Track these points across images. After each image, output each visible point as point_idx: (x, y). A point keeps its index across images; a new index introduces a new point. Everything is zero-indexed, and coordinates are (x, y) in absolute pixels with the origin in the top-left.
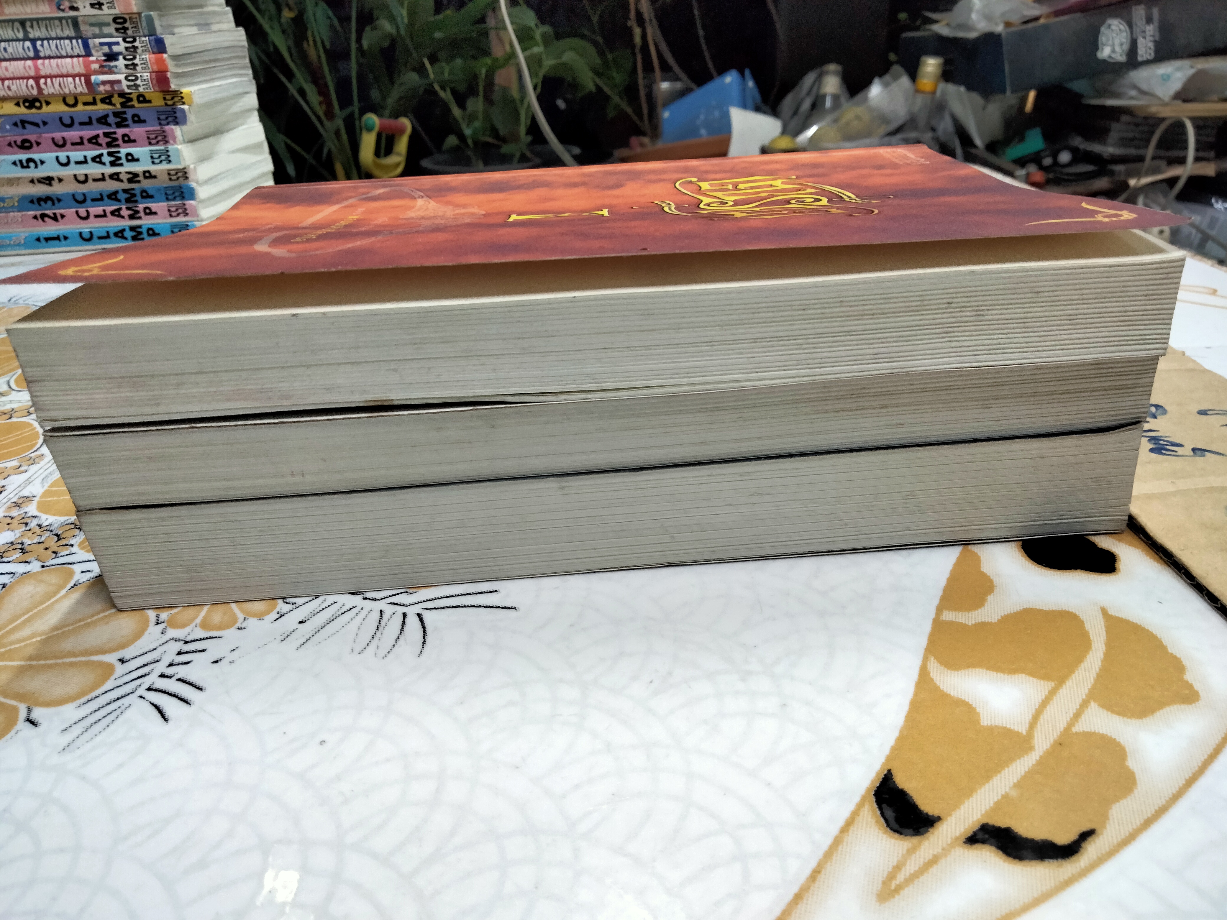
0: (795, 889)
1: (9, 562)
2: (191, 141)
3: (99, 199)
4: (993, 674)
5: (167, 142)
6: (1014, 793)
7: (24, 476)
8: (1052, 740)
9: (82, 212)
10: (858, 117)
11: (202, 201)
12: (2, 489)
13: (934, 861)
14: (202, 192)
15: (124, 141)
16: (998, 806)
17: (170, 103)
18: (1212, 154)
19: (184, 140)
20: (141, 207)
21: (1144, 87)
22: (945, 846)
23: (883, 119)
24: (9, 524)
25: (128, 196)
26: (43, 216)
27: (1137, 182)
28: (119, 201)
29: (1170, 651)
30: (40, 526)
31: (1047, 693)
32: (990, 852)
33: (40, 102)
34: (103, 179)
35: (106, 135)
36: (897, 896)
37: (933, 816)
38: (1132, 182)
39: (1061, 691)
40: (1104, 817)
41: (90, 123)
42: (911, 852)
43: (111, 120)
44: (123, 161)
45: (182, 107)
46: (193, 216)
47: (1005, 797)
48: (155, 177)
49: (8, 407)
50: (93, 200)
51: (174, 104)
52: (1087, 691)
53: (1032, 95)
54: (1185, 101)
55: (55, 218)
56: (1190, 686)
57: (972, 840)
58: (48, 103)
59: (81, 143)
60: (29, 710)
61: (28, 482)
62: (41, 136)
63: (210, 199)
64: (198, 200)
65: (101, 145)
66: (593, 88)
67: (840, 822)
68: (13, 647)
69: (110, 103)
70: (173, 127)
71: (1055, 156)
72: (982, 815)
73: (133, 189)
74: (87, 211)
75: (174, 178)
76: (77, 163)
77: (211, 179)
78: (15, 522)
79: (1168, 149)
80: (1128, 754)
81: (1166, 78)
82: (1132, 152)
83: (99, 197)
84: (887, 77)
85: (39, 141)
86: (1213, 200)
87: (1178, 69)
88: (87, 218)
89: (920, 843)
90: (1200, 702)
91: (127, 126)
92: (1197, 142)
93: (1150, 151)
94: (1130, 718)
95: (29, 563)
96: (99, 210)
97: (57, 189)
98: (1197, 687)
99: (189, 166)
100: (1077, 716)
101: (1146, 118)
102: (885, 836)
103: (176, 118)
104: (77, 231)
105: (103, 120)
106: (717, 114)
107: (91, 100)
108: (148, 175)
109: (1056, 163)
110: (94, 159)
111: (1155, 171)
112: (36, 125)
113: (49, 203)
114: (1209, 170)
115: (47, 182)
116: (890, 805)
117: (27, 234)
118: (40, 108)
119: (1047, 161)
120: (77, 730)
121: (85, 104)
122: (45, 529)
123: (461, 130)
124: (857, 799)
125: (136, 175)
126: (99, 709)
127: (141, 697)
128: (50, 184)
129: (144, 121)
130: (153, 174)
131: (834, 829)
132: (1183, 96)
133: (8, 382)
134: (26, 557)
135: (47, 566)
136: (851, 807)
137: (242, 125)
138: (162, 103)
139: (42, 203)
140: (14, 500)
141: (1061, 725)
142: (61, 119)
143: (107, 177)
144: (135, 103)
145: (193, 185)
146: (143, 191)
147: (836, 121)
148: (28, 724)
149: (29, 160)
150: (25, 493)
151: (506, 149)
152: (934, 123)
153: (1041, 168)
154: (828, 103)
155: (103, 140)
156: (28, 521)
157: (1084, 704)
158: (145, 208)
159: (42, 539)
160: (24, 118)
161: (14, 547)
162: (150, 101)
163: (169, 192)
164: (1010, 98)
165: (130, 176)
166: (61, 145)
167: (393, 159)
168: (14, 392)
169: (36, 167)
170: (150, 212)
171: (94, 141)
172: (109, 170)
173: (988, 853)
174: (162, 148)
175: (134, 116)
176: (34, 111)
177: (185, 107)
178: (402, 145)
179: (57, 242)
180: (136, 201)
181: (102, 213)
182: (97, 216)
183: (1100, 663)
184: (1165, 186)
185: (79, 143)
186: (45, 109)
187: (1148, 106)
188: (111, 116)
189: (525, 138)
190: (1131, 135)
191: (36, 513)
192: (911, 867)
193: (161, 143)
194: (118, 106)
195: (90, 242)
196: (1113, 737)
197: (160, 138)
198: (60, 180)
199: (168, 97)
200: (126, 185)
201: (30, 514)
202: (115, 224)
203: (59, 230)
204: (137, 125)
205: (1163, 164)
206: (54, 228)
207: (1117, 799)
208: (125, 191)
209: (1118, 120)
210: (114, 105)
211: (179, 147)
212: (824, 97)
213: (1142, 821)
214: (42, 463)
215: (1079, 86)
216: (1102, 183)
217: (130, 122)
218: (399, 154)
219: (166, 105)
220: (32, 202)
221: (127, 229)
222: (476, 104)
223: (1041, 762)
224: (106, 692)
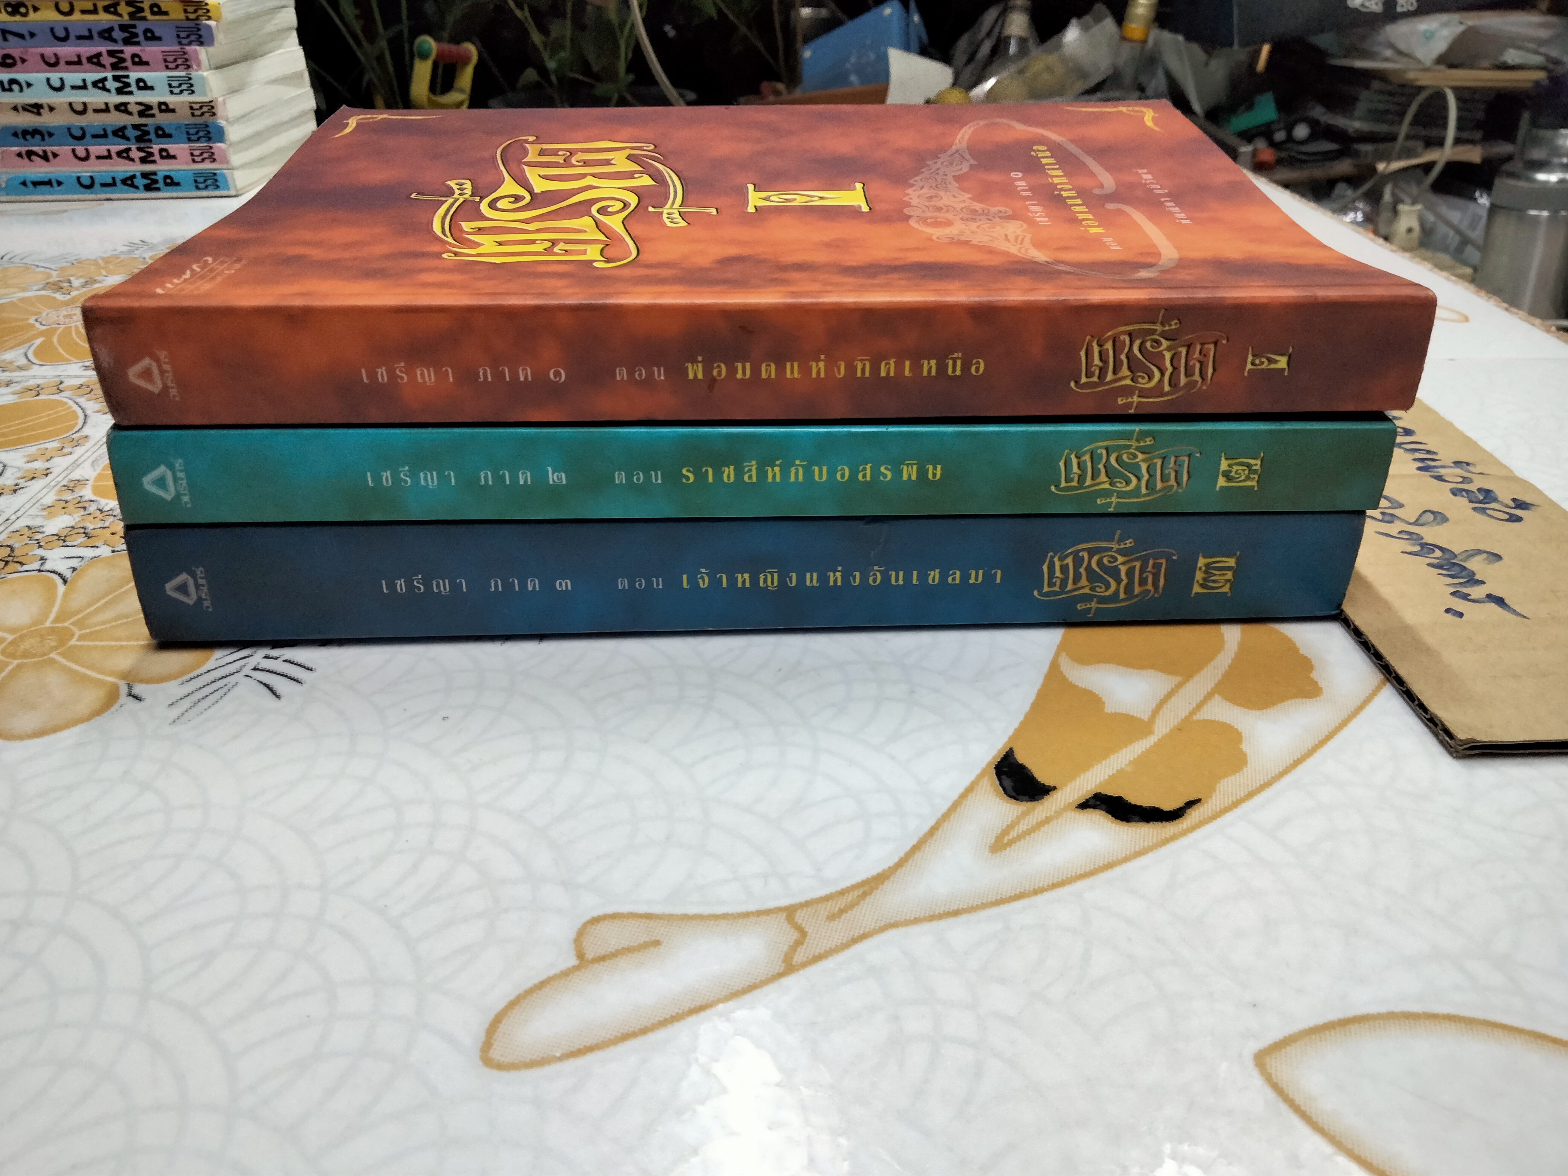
0: (914, 841)
1: (74, 546)
2: (219, 67)
3: (102, 136)
4: (1122, 669)
5: (189, 67)
6: (1129, 769)
7: (70, 459)
8: (1172, 726)
9: (81, 151)
10: (1048, 69)
11: (231, 144)
12: (48, 471)
13: (1047, 821)
14: (234, 133)
15: (134, 63)
16: (1112, 778)
17: (192, 16)
18: (1478, 135)
19: (210, 65)
20: (155, 148)
21: (1402, 46)
22: (1057, 809)
23: (1080, 72)
24: (64, 508)
25: (138, 133)
26: (30, 154)
27: (1386, 168)
28: (128, 139)
29: (1301, 652)
30: (101, 511)
31: (1173, 686)
32: (1100, 816)
33: (26, 7)
34: (106, 110)
35: (111, 53)
36: (1008, 849)
37: (1049, 786)
38: (1381, 167)
39: (1187, 685)
40: (1212, 789)
41: (90, 37)
42: (1024, 814)
43: (117, 34)
44: (133, 88)
45: (208, 22)
46: (221, 163)
47: (1120, 772)
48: (173, 111)
49: (32, 383)
50: (94, 136)
51: (197, 18)
52: (1213, 685)
53: (1266, 49)
54: (1452, 66)
55: (45, 157)
56: (1315, 683)
57: (1084, 805)
58: (36, 9)
59: (79, 62)
60: (130, 687)
61: (76, 465)
62: (26, 52)
63: (242, 141)
64: (228, 142)
65: (103, 66)
66: (713, 13)
67: (960, 790)
68: (98, 628)
69: (116, 13)
70: (197, 48)
71: (1289, 129)
72: (1096, 786)
73: (146, 125)
74: (87, 150)
75: (198, 113)
76: (74, 87)
77: (243, 117)
78: (71, 506)
79: (1425, 126)
80: (1244, 739)
81: (1429, 36)
82: (1382, 128)
83: (102, 133)
84: (1087, 18)
85: (25, 57)
86: (1477, 194)
87: (1445, 25)
88: (87, 158)
89: (1034, 808)
90: (1321, 697)
91: (138, 44)
92: (1460, 119)
93: (1404, 129)
94: (1251, 709)
95: (97, 547)
96: (101, 149)
97: (46, 120)
98: (1322, 684)
99: (216, 98)
100: (1199, 706)
101: (1403, 86)
102: (1001, 801)
103: (200, 36)
104: (74, 175)
105: (106, 34)
106: (872, 56)
107: (91, 8)
108: (164, 108)
109: (1290, 138)
110: (95, 84)
111: (1409, 153)
112: (22, 36)
113: (38, 137)
114: (1474, 154)
115: (35, 111)
116: (1009, 776)
117: (9, 176)
118: (25, 15)
119: (1280, 136)
120: (186, 704)
121: (84, 12)
122: (108, 513)
123: (543, 61)
124: (978, 771)
125: (149, 107)
126: (204, 686)
127: (247, 676)
128: (39, 114)
129: (159, 39)
130: (171, 107)
131: (954, 795)
132: (1447, 60)
133: (26, 355)
134: (91, 542)
135: (118, 551)
136: (972, 777)
137: (279, 48)
138: (182, 16)
139: (28, 137)
140: (64, 483)
141: (1183, 714)
142: (52, 30)
143: (112, 108)
144: (147, 14)
145: (222, 123)
146: (158, 128)
147: (1021, 72)
148: (131, 698)
149: (12, 81)
150: (76, 475)
151: (600, 89)
152: (1143, 79)
153: (1272, 144)
154: (1013, 49)
155: (107, 60)
156: (86, 505)
157: (1208, 697)
158: (161, 150)
159: (106, 525)
160: (7, 28)
161: (76, 531)
162: (166, 13)
163: (192, 131)
164: (1238, 53)
165: (141, 108)
166: (53, 64)
167: (454, 97)
168: (35, 367)
169: (21, 90)
170: (166, 155)
171: (95, 60)
172: (115, 99)
173: (1098, 816)
174: (183, 74)
175: (146, 31)
176: (18, 18)
177: (212, 23)
178: (466, 78)
179: (48, 187)
180: (150, 141)
181: (106, 154)
182: (99, 158)
183: (1230, 662)
184: (1419, 172)
185: (76, 63)
186: (32, 16)
187: (1405, 71)
188: (117, 28)
189: (624, 77)
190: (1381, 106)
191: (93, 498)
192: (1023, 827)
193: (181, 67)
194: (126, 17)
195: (92, 190)
196: (1232, 725)
197: (179, 62)
198: (51, 109)
199: (191, 9)
200: (136, 120)
201: (86, 498)
202: (123, 168)
203: (51, 173)
204: (149, 43)
205: (1419, 145)
206: (43, 170)
207: (1225, 775)
208: (136, 127)
209: (1367, 87)
210: (121, 15)
211: (205, 74)
212: (1008, 38)
213: (1246, 793)
214: (88, 445)
215: (1324, 40)
216: (1344, 167)
217: (141, 38)
218: (462, 91)
219: (188, 19)
220: (15, 134)
221: (138, 174)
222: (562, 29)
223: (1159, 744)
224: (209, 671)
